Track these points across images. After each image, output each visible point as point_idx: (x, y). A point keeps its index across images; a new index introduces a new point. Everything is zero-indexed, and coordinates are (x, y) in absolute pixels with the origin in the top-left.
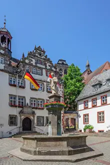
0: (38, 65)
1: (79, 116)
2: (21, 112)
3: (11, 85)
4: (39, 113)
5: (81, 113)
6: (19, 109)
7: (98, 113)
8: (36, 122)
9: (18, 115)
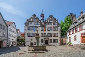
0: (50, 22)
1: (67, 38)
2: (45, 38)
3: (41, 30)
4: (50, 38)
5: (68, 37)
6: (44, 37)
7: (74, 36)
8: (49, 41)
9: (44, 40)
